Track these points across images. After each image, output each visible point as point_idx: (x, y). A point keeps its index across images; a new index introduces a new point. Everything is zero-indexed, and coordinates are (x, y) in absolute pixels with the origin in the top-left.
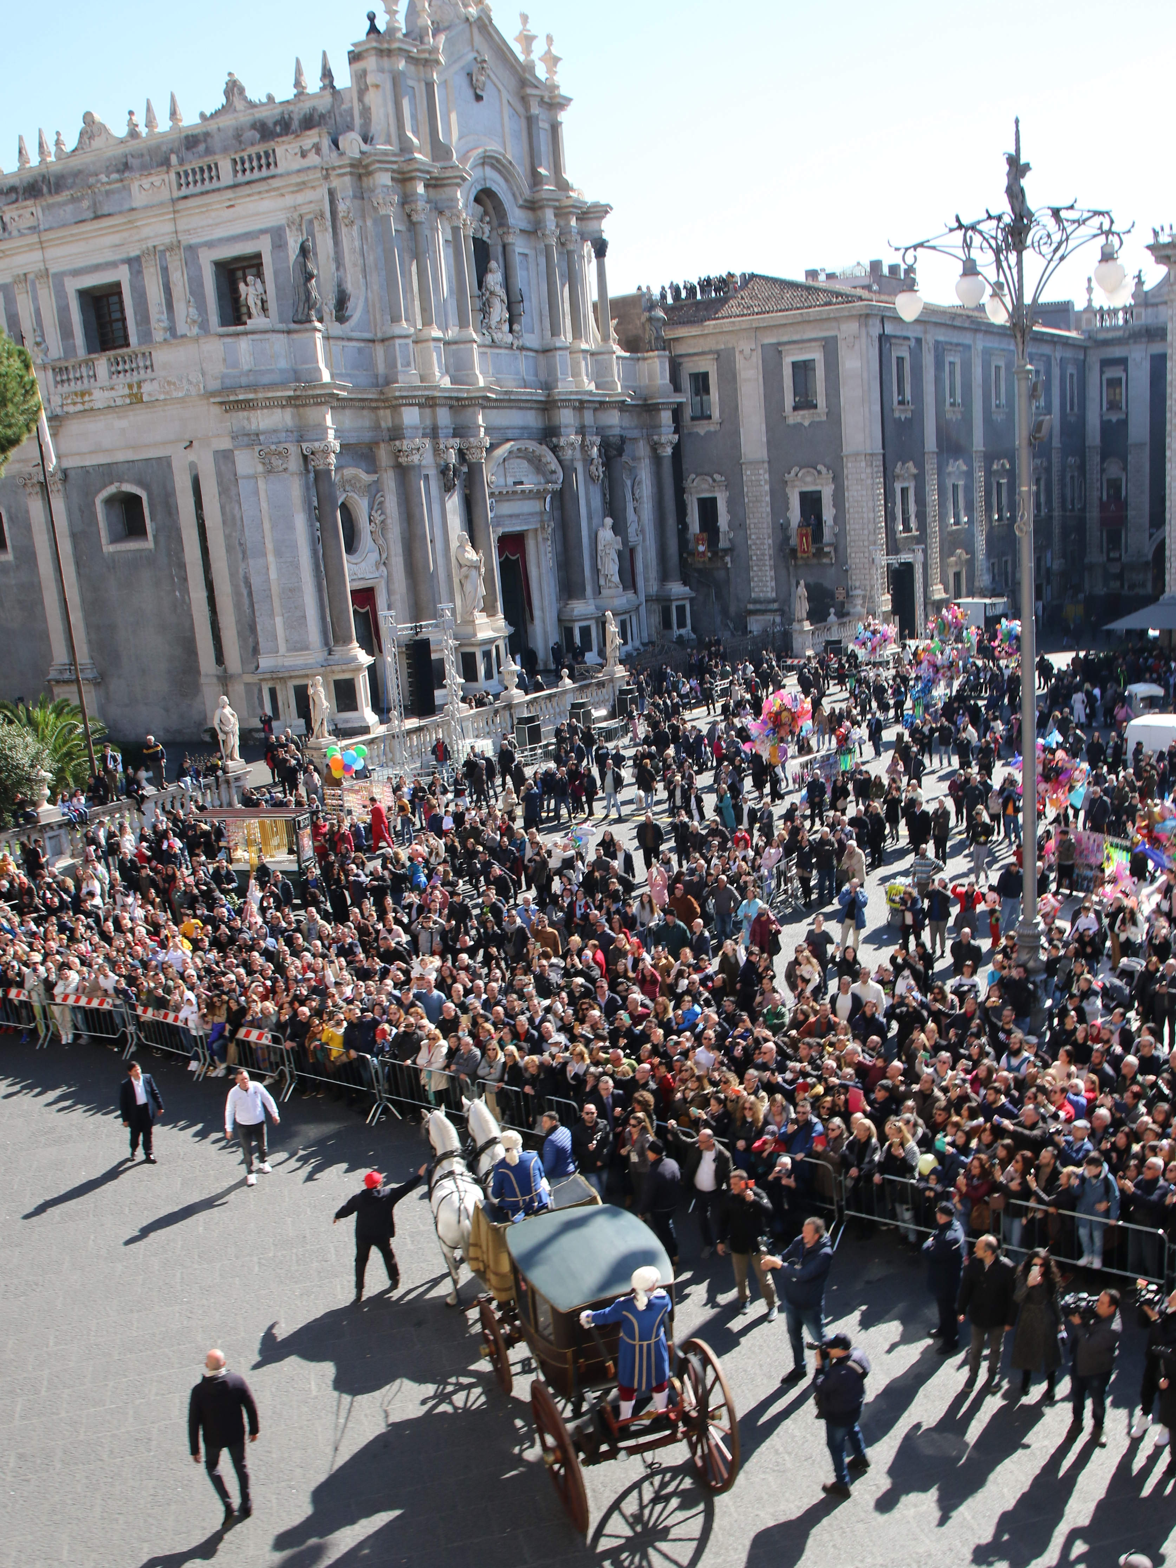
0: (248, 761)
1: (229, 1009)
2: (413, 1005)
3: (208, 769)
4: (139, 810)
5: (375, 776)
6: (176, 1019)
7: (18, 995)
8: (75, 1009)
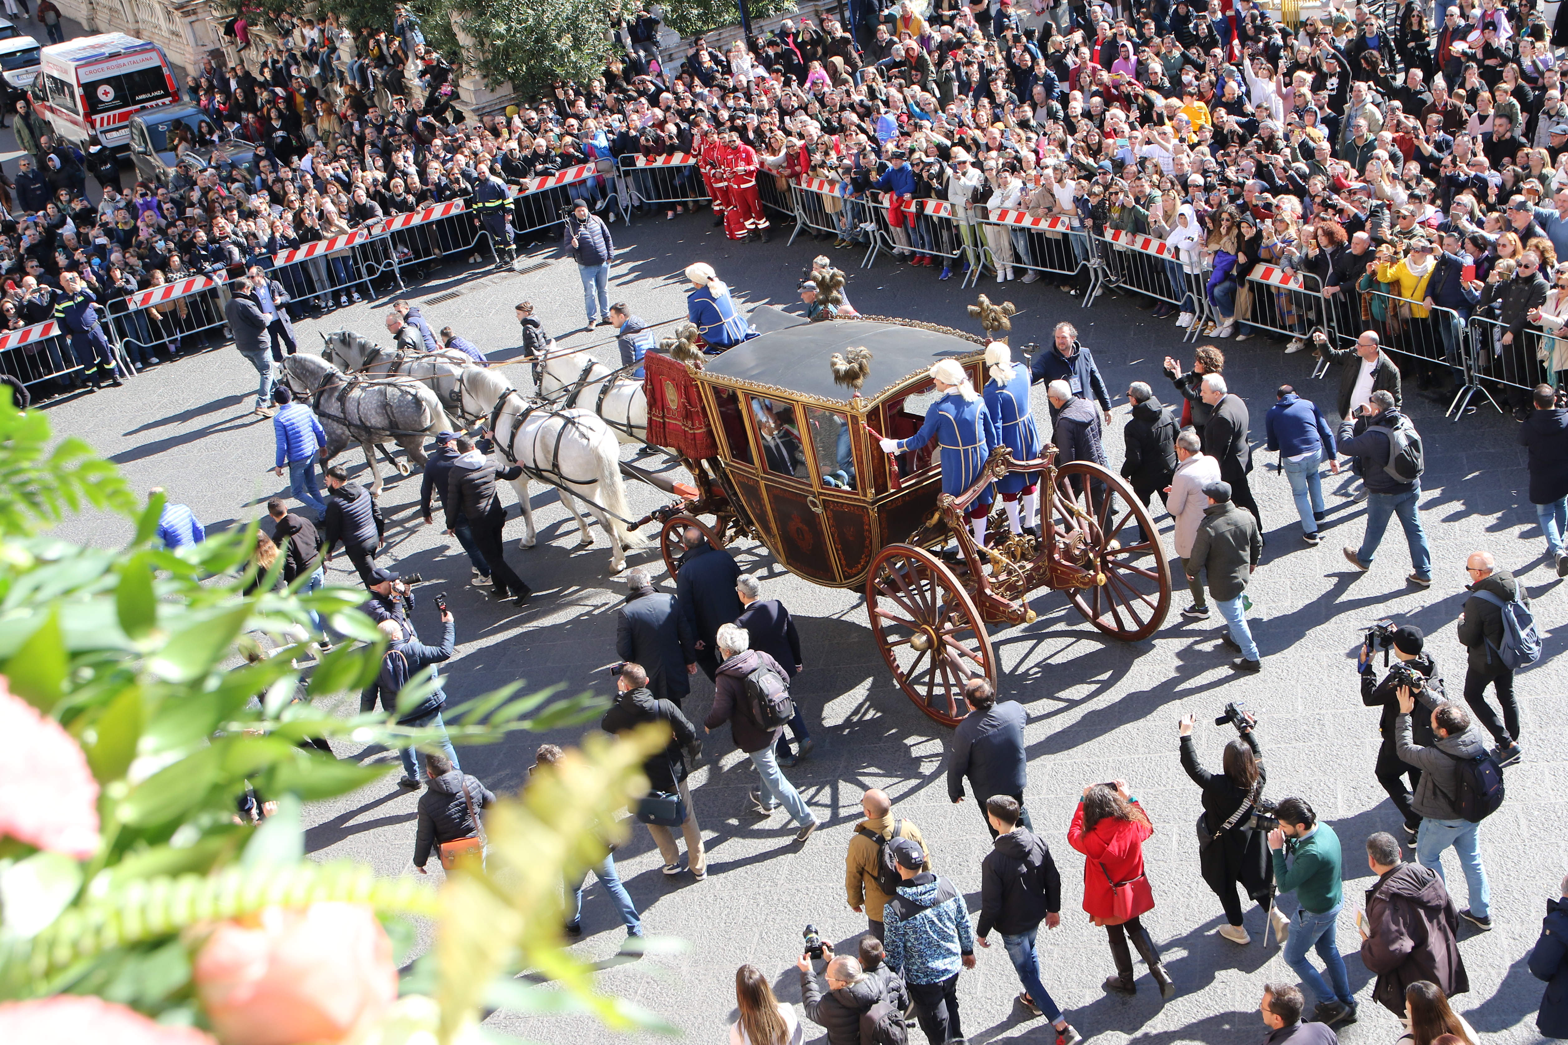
1: (1241, 235)
6: (1161, 248)
7: (937, 209)
8: (1016, 232)
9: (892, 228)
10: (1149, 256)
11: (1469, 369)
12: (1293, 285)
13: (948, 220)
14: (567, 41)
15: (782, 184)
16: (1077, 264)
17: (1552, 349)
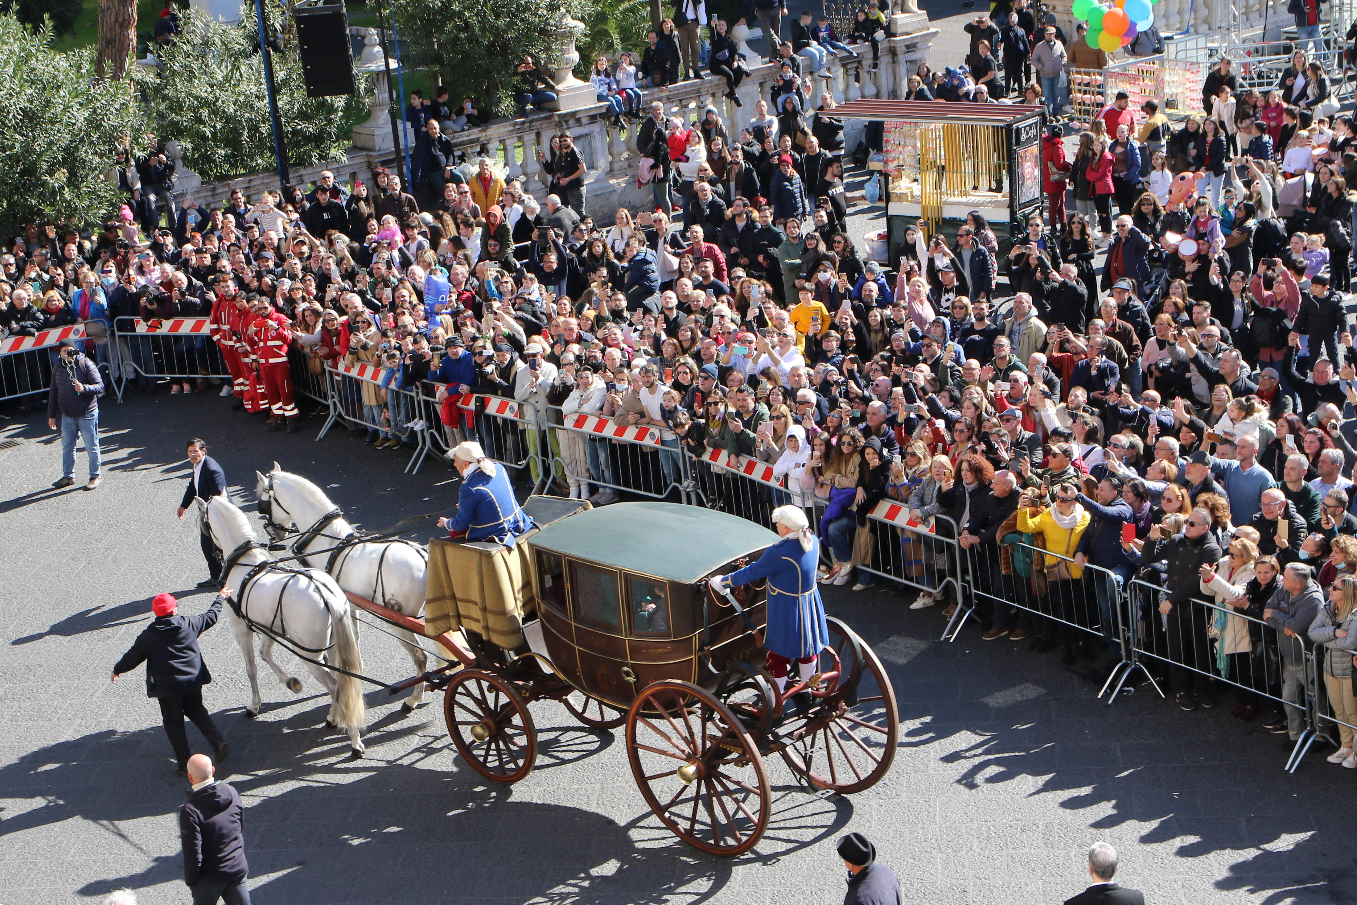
0: (933, 16)
1: (864, 464)
2: (1206, 487)
3: (859, 26)
4: (731, 95)
5: (1170, 50)
6: (768, 474)
7: (501, 409)
8: (595, 442)
9: (447, 428)
10: (752, 482)
11: (1127, 642)
12: (922, 529)
13: (514, 423)
14: (62, 175)
15: (315, 365)
16: (666, 486)
17: (1223, 628)
